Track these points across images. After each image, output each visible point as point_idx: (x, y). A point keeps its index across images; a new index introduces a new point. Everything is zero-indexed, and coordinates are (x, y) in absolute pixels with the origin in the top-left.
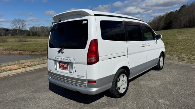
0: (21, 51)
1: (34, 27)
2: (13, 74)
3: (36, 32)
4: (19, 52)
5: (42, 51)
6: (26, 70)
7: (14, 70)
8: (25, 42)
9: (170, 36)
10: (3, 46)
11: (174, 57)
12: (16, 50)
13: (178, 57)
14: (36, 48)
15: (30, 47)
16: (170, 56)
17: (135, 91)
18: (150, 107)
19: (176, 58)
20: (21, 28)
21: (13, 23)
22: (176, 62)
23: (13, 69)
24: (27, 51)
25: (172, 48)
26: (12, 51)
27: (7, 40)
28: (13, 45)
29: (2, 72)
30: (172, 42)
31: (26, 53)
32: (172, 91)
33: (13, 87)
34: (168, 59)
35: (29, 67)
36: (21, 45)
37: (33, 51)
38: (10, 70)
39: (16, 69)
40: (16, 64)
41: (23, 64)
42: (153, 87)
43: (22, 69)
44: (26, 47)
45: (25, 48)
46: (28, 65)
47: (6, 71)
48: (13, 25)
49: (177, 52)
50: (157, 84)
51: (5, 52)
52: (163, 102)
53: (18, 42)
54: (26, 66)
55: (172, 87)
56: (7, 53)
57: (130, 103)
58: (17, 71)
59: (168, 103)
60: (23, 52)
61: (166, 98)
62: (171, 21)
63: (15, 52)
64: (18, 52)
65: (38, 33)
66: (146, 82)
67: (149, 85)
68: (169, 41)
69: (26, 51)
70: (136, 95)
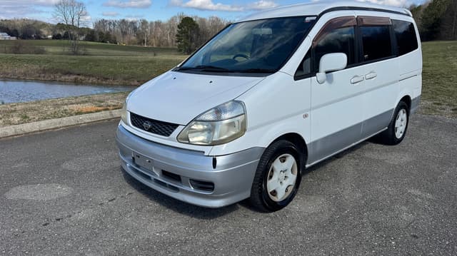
0: (79, 75)
1: (103, 21)
2: (88, 121)
3: (108, 34)
4: (76, 79)
5: (125, 79)
6: (112, 115)
7: (88, 113)
8: (84, 55)
9: (434, 57)
10: (39, 62)
11: (443, 106)
12: (69, 73)
13: (452, 108)
14: (111, 70)
15: (98, 67)
16: (435, 104)
17: (357, 170)
18: (391, 200)
19: (449, 110)
20: (76, 23)
21: (59, 8)
22: (448, 119)
23: (84, 111)
24: (93, 77)
25: (437, 86)
26: (59, 74)
27: (45, 49)
28: (61, 61)
29: (65, 116)
30: (438, 72)
31: (90, 81)
32: (439, 174)
33: (95, 146)
34: (428, 110)
35: (117, 110)
36: (77, 61)
37: (106, 77)
38: (79, 113)
39: (91, 112)
40: (86, 102)
41: (102, 102)
42: (395, 166)
43: (103, 112)
44: (91, 68)
45: (88, 68)
46: (114, 106)
47: (72, 115)
48: (58, 13)
49: (451, 96)
50: (405, 159)
51: (44, 77)
52: (420, 193)
53: (70, 54)
54: (111, 108)
55: (438, 168)
56: (49, 79)
57: (348, 192)
58: (94, 115)
59: (429, 196)
60: (83, 78)
61: (426, 187)
62: (439, 19)
63: (67, 77)
64: (73, 77)
65: (112, 37)
66: (380, 154)
67: (386, 161)
68: (431, 69)
69: (90, 76)
70: (359, 177)
